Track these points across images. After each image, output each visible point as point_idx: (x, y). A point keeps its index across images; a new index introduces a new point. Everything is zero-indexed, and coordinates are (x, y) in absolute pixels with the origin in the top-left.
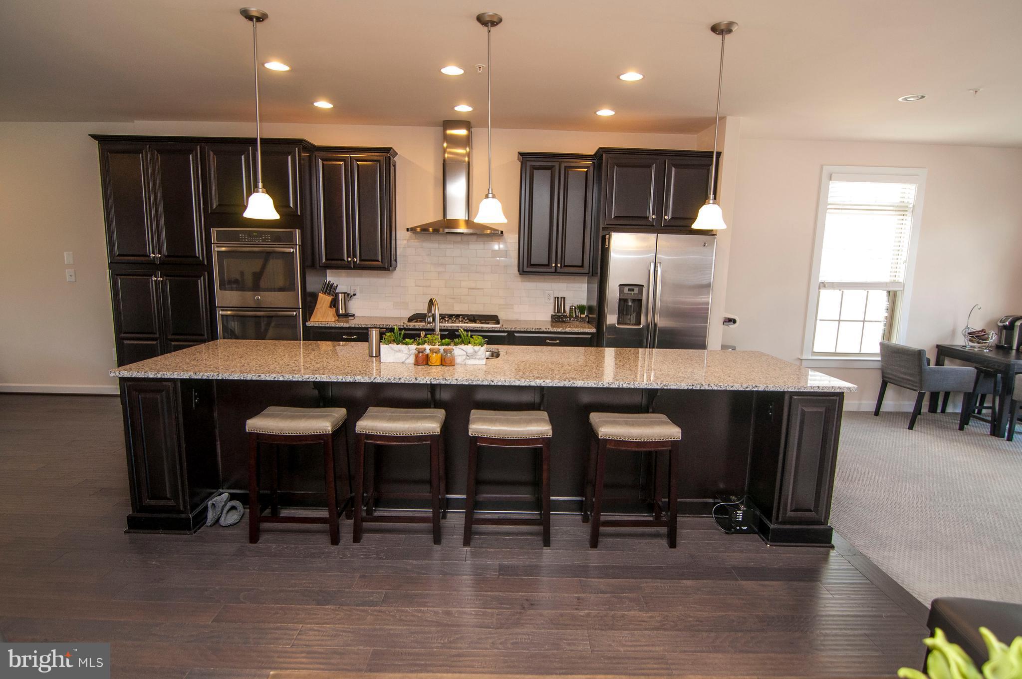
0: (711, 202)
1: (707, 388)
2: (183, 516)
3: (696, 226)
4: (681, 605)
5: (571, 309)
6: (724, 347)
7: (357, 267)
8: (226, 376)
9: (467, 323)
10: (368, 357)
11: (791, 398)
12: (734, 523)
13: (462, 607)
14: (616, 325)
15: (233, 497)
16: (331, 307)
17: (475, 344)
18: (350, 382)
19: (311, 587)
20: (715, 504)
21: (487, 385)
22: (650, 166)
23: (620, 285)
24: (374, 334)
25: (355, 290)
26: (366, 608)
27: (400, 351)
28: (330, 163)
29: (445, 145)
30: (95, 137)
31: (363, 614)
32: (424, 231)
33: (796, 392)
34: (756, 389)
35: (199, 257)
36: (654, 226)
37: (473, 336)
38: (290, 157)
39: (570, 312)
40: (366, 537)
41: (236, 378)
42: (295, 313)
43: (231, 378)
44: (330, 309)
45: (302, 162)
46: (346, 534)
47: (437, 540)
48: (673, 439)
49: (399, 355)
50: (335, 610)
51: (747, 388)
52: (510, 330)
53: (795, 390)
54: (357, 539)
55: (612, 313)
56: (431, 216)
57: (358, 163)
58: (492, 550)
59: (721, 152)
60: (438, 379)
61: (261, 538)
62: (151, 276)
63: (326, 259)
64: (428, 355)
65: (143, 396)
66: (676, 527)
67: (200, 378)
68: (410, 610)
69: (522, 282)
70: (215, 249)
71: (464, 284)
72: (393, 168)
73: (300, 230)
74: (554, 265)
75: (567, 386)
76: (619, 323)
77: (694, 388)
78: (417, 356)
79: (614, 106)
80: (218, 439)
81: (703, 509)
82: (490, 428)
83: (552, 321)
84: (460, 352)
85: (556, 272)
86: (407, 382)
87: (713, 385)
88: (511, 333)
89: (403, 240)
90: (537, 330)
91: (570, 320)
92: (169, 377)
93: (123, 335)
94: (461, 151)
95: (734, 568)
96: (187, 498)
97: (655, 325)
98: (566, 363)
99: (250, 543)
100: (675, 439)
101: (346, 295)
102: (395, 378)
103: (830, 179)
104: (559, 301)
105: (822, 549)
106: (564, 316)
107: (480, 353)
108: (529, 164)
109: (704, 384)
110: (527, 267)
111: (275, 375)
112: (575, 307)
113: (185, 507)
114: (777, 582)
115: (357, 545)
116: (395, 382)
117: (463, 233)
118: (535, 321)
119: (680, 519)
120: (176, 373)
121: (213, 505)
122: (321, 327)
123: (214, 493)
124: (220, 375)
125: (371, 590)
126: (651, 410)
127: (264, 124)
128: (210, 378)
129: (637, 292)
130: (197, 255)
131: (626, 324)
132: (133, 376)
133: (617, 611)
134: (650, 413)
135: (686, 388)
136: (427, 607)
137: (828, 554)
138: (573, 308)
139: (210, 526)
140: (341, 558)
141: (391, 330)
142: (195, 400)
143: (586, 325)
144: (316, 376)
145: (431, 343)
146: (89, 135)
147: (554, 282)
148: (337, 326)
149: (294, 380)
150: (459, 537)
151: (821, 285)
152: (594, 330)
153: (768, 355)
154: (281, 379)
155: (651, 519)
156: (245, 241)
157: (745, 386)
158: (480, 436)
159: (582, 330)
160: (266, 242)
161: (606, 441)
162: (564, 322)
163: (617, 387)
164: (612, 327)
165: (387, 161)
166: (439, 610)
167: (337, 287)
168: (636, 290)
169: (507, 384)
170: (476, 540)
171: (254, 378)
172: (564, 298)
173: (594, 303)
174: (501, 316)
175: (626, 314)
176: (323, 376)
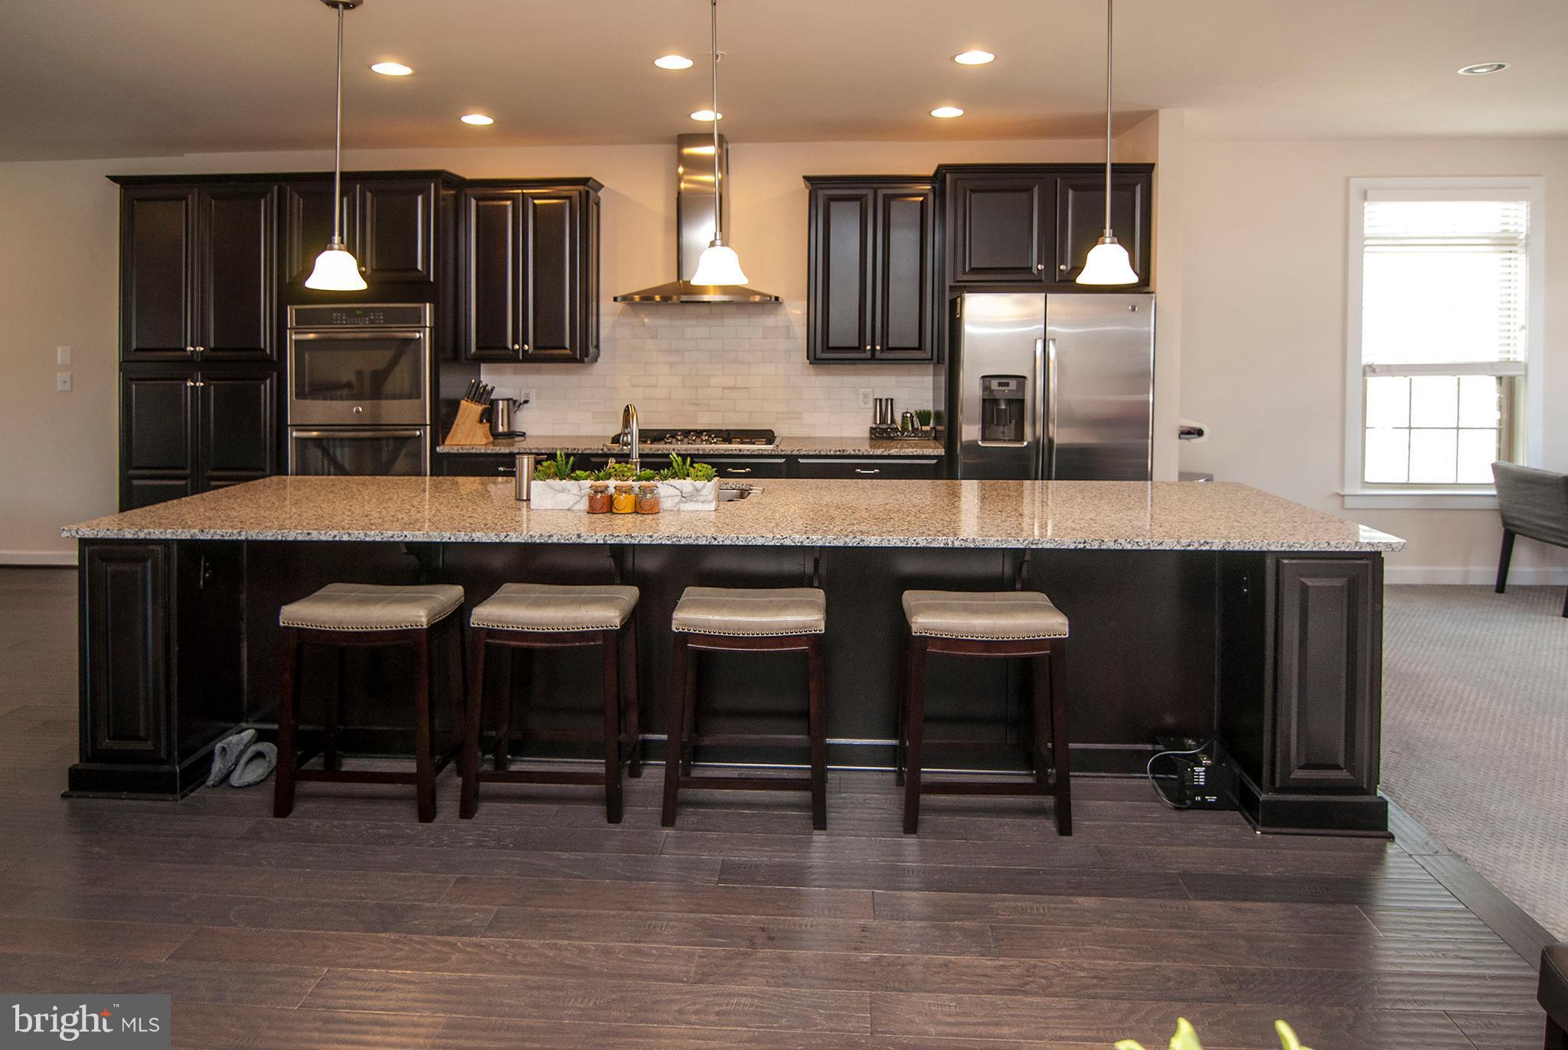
0: (1108, 240)
1: (1112, 546)
2: (165, 768)
3: (1082, 279)
4: (1066, 946)
5: (904, 417)
6: (1185, 476)
7: (528, 358)
8: (253, 534)
9: (715, 443)
10: (513, 501)
11: (1278, 562)
12: (1189, 789)
13: (636, 941)
14: (980, 443)
15: (261, 736)
16: (481, 421)
17: (697, 478)
18: (464, 543)
19: (364, 898)
20: (1155, 752)
21: (706, 545)
22: (1030, 190)
23: (983, 377)
24: (526, 464)
25: (527, 395)
26: (451, 939)
27: (563, 490)
28: (490, 203)
29: (681, 170)
30: (114, 179)
31: (445, 949)
32: (645, 301)
33: (1284, 552)
34: (1207, 548)
35: (265, 350)
36: (1041, 281)
37: (695, 465)
38: (420, 198)
39: (903, 423)
40: (485, 808)
41: (269, 538)
42: (418, 433)
43: (261, 537)
44: (480, 425)
45: (442, 203)
46: (448, 802)
47: (614, 815)
48: (1052, 636)
49: (563, 497)
50: (396, 941)
51: (1189, 545)
52: (789, 453)
53: (1283, 549)
54: (467, 811)
55: (970, 422)
56: (659, 276)
57: (536, 202)
58: (714, 835)
59: (1154, 165)
60: (618, 536)
61: (295, 808)
62: (186, 380)
63: (478, 348)
64: (611, 496)
65: (113, 567)
66: (1069, 796)
67: (209, 538)
68: (535, 943)
69: (817, 375)
70: (292, 337)
71: (714, 381)
72: (595, 207)
73: (432, 305)
74: (869, 347)
75: (850, 545)
76: (984, 439)
77: (1088, 547)
78: (592, 499)
79: (959, 101)
80: (245, 637)
81: (1129, 764)
82: (710, 617)
83: (871, 438)
84: (667, 490)
85: (873, 359)
86: (562, 541)
87: (1123, 541)
88: (791, 459)
89: (608, 314)
90: (838, 453)
91: (902, 434)
92: (157, 537)
93: (132, 472)
94: (708, 178)
95: (1183, 875)
96: (175, 737)
97: (1051, 441)
98: (863, 507)
99: (275, 816)
100: (1057, 636)
101: (511, 402)
102: (541, 535)
103: (1365, 199)
104: (884, 406)
105: (1367, 841)
106: (891, 429)
107: (704, 492)
108: (821, 193)
109: (1106, 540)
110: (823, 351)
111: (335, 532)
112: (911, 415)
113: (170, 753)
114: (1269, 904)
115: (465, 823)
116: (542, 541)
117: (709, 302)
118: (841, 438)
119: (1079, 782)
120: (169, 531)
121: (224, 749)
122: (462, 454)
123: (230, 728)
124: (244, 533)
125: (471, 906)
126: (1018, 586)
127: (346, 151)
128: (226, 538)
129: (1015, 388)
130: (262, 346)
131: (998, 440)
132: (99, 536)
133: (936, 954)
134: (1018, 591)
135: (1072, 547)
136: (569, 938)
137: (1381, 851)
138: (909, 415)
139: (213, 786)
140: (433, 845)
141: (552, 456)
142: (205, 573)
143: (932, 443)
144: (405, 533)
145: (622, 476)
146: (107, 177)
147: (874, 375)
148: (489, 451)
149: (367, 539)
150: (656, 808)
151: (1367, 369)
152: (941, 452)
153: (1252, 489)
154: (345, 538)
155: (1030, 780)
156: (342, 324)
157: (1184, 542)
158: (692, 631)
159: (919, 452)
160: (375, 323)
161: (925, 640)
162: (892, 439)
163: (942, 545)
164: (972, 446)
165: (584, 198)
166: (590, 945)
167: (492, 390)
168: (1013, 384)
169: (741, 543)
170: (687, 817)
171: (300, 538)
172: (892, 400)
173: (942, 408)
174: (780, 430)
175: (997, 425)
176: (417, 533)
